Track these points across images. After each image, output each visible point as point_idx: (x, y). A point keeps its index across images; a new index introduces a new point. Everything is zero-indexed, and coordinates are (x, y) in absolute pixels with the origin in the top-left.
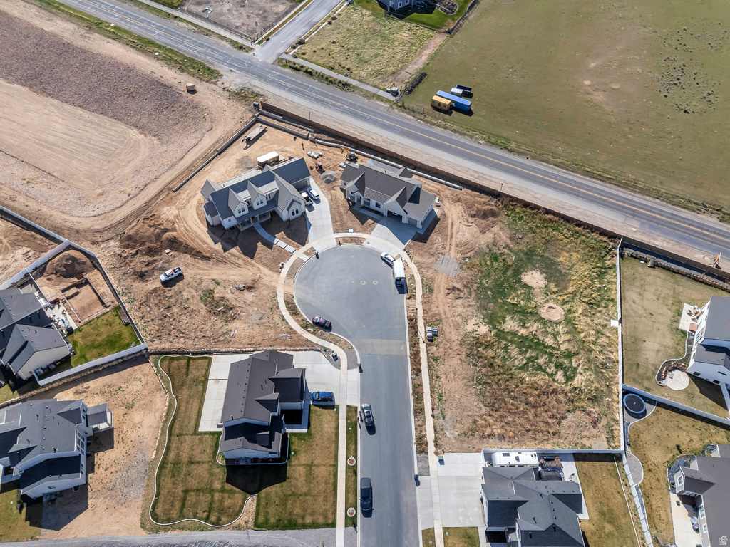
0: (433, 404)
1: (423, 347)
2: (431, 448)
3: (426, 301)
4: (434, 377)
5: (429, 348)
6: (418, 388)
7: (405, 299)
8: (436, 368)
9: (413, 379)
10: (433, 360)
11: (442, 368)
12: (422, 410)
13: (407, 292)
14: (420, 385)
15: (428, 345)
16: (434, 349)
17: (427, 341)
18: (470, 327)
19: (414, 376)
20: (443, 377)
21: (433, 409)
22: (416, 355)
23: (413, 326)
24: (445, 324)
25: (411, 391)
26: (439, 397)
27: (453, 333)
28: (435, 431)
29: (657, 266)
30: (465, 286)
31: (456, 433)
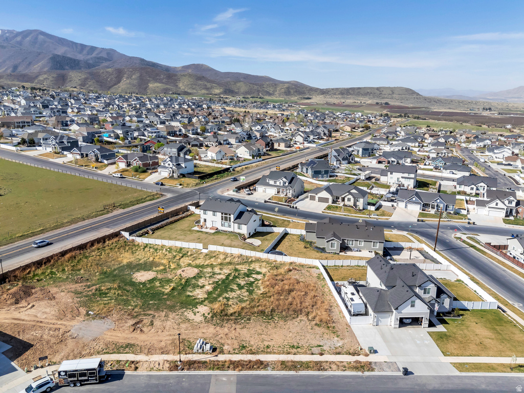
0: (305, 353)
1: (221, 358)
2: (362, 358)
3: (146, 351)
4: (267, 350)
5: (225, 351)
6: (284, 365)
7: (135, 373)
8: (254, 347)
9: (273, 369)
10: (242, 348)
11: (254, 342)
12: (317, 363)
13: (124, 370)
14: (283, 363)
15: (222, 352)
16: (226, 347)
17: (215, 354)
18: (198, 318)
19: (269, 368)
20: (266, 343)
21: (312, 354)
22: (236, 365)
23: (191, 365)
24: (189, 337)
25: (292, 373)
26: (295, 348)
27: (204, 331)
28: (339, 353)
29: (154, 231)
30: (134, 317)
31: (336, 338)
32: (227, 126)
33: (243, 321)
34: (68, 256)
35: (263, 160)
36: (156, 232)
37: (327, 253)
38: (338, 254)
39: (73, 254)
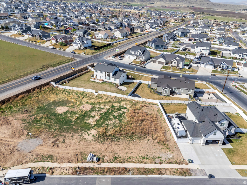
0: (151, 162)
1: (103, 165)
2: (184, 166)
3: (59, 160)
4: (129, 160)
5: (105, 161)
6: (139, 171)
7: (52, 176)
8: (122, 158)
9: (133, 173)
10: (115, 159)
11: (122, 155)
12: (158, 169)
13: (45, 174)
14: (138, 169)
15: (103, 162)
16: (105, 158)
17: (99, 162)
18: (91, 138)
19: (130, 173)
20: (129, 155)
21: (155, 163)
22: (111, 171)
23: (85, 170)
24: (84, 150)
25: (144, 176)
26: (145, 159)
27: (94, 146)
28: (171, 163)
29: (69, 81)
30: (54, 137)
31: (169, 152)
32: (110, 19)
33: (116, 140)
34: (20, 97)
35: (129, 39)
36: (70, 81)
37: (163, 95)
38: (169, 96)
39: (23, 95)
